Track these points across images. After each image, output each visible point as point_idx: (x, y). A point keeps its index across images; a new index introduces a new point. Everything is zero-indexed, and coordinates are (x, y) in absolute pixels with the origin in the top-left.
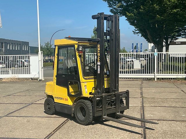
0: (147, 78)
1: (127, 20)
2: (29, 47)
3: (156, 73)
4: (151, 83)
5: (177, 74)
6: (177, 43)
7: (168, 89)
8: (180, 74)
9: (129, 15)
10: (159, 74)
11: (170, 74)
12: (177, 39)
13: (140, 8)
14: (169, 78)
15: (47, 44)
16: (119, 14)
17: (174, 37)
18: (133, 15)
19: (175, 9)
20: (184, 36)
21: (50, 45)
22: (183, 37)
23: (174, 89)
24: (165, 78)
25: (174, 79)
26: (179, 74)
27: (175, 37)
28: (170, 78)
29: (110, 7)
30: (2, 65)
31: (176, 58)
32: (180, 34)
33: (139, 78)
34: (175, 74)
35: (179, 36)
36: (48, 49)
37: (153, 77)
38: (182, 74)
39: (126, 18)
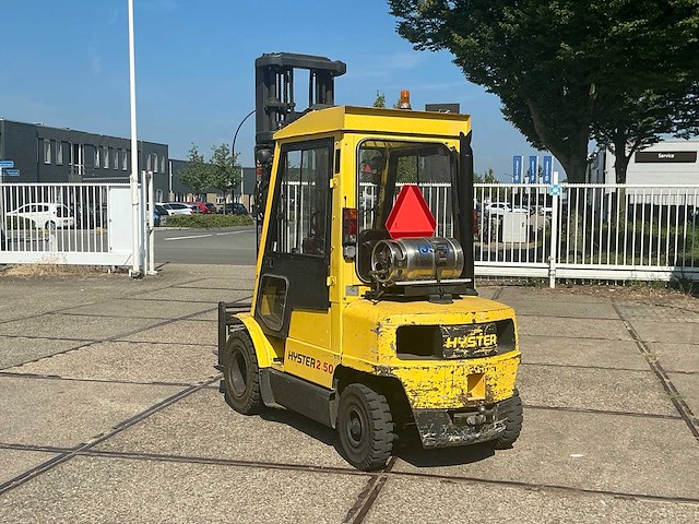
0: (529, 278)
1: (456, 62)
2: (167, 161)
3: (553, 262)
4: (532, 295)
5: (632, 267)
6: (663, 156)
7: (577, 326)
8: (645, 268)
9: (463, 42)
10: (567, 265)
11: (608, 266)
12: (656, 140)
13: (501, 17)
14: (602, 280)
15: (219, 151)
16: (430, 40)
17: (646, 135)
18: (475, 42)
19: (630, 22)
20: (684, 131)
21: (230, 155)
22: (678, 136)
23: (601, 325)
24: (587, 281)
25: (620, 282)
26: (641, 267)
27: (651, 134)
28: (604, 281)
29: (396, 13)
30: (62, 218)
31: (656, 207)
32: (670, 122)
33: (492, 277)
34: (624, 267)
35: (666, 128)
36: (223, 169)
37: (544, 273)
38: (650, 267)
39: (454, 57)
